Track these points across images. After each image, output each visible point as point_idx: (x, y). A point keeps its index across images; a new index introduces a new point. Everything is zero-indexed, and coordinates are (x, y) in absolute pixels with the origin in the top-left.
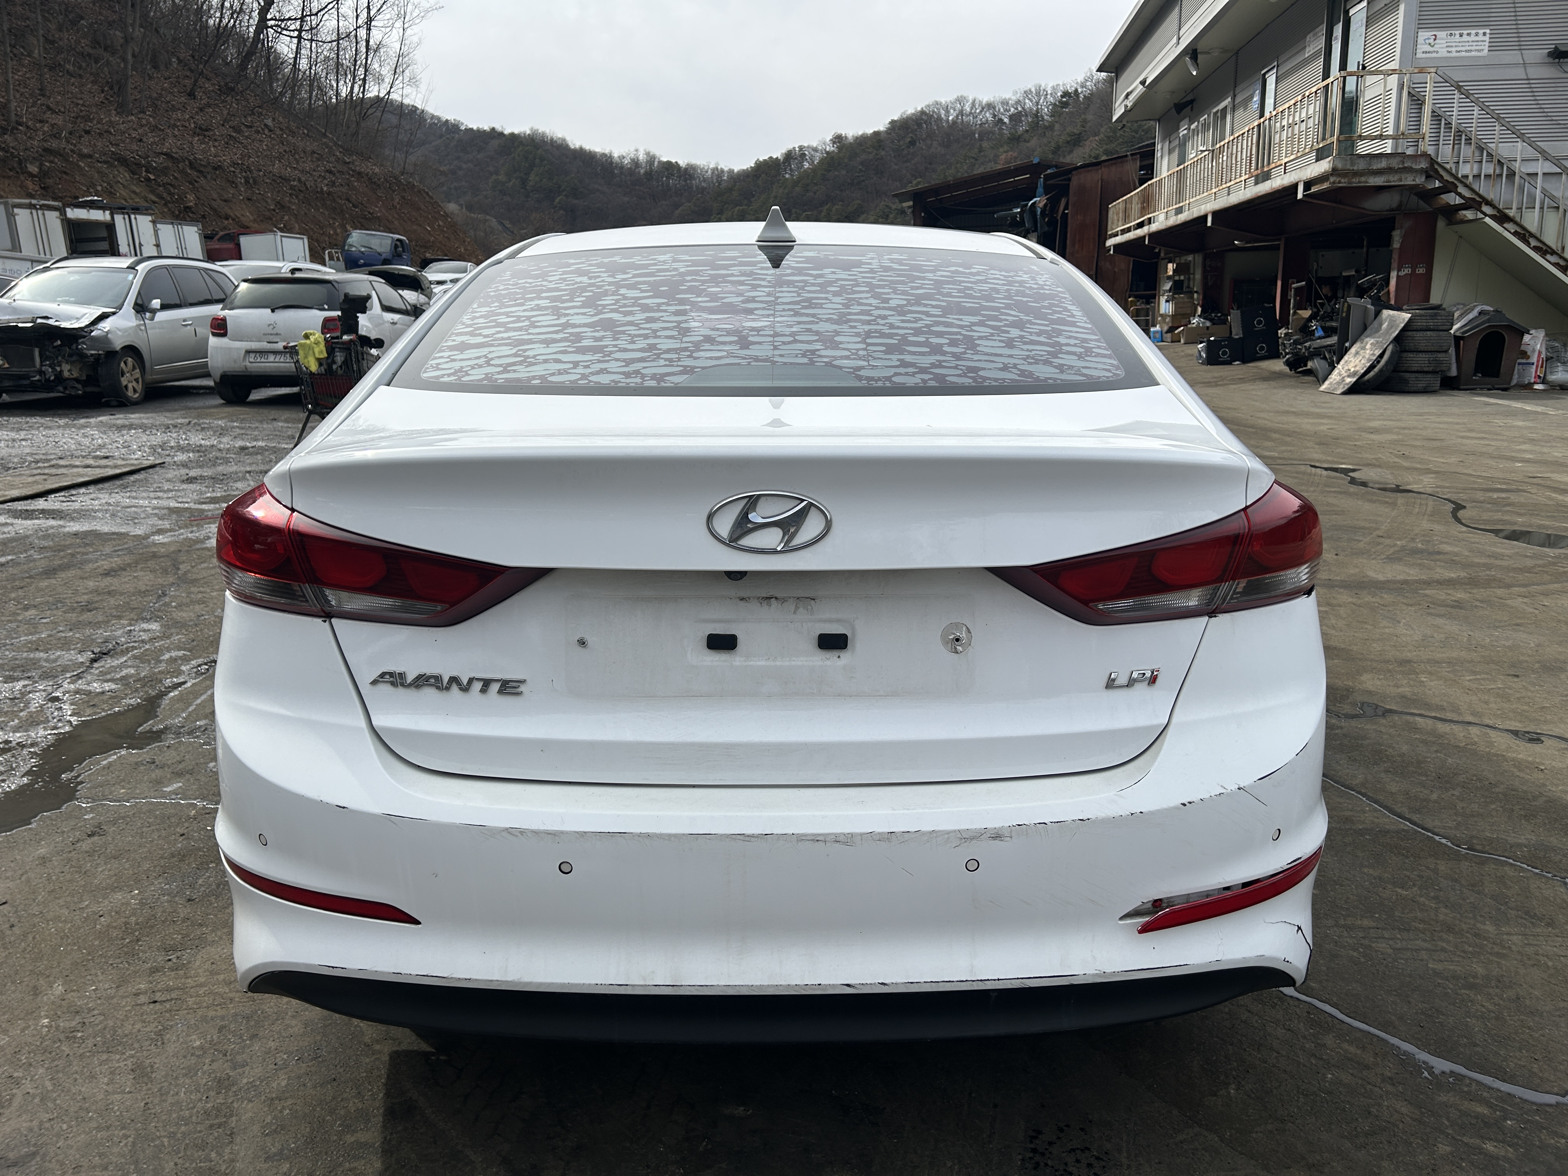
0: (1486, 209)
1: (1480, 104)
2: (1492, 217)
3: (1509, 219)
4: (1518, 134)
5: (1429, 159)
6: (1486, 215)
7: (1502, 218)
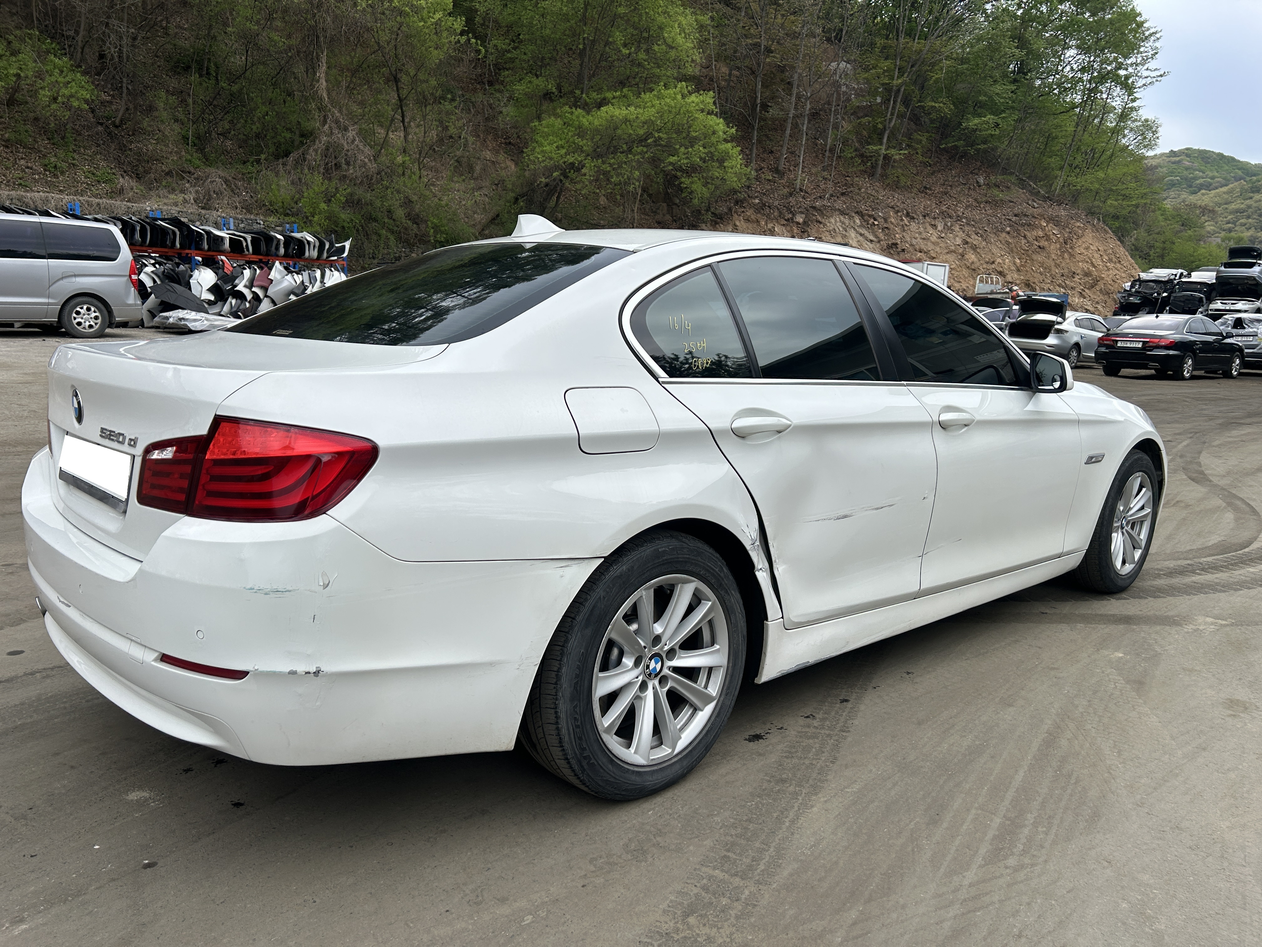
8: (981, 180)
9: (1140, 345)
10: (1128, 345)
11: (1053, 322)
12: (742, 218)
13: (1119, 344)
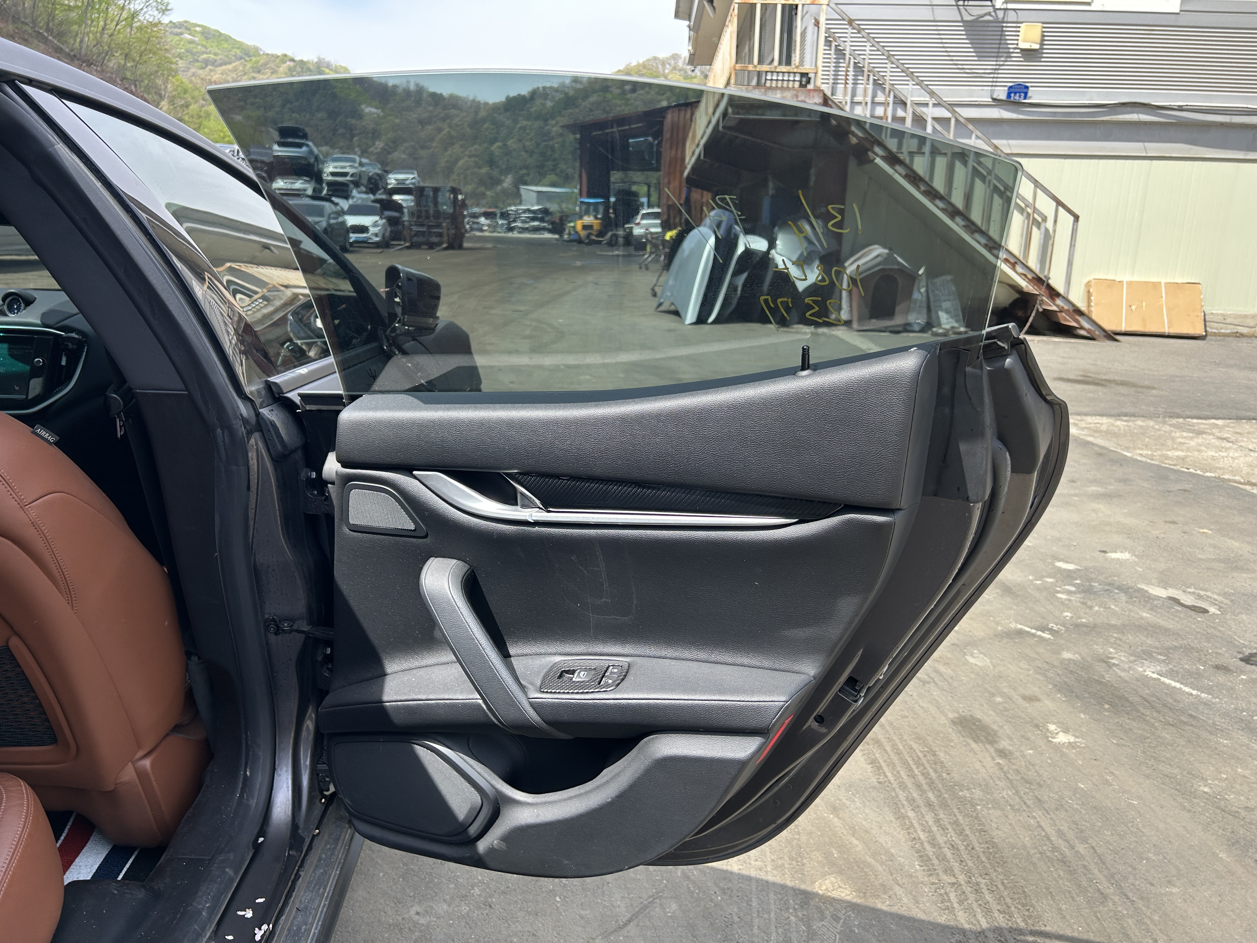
0: (877, 149)
1: (871, 40)
2: (883, 158)
3: (901, 162)
4: (908, 72)
5: (821, 95)
6: (877, 155)
7: (893, 159)
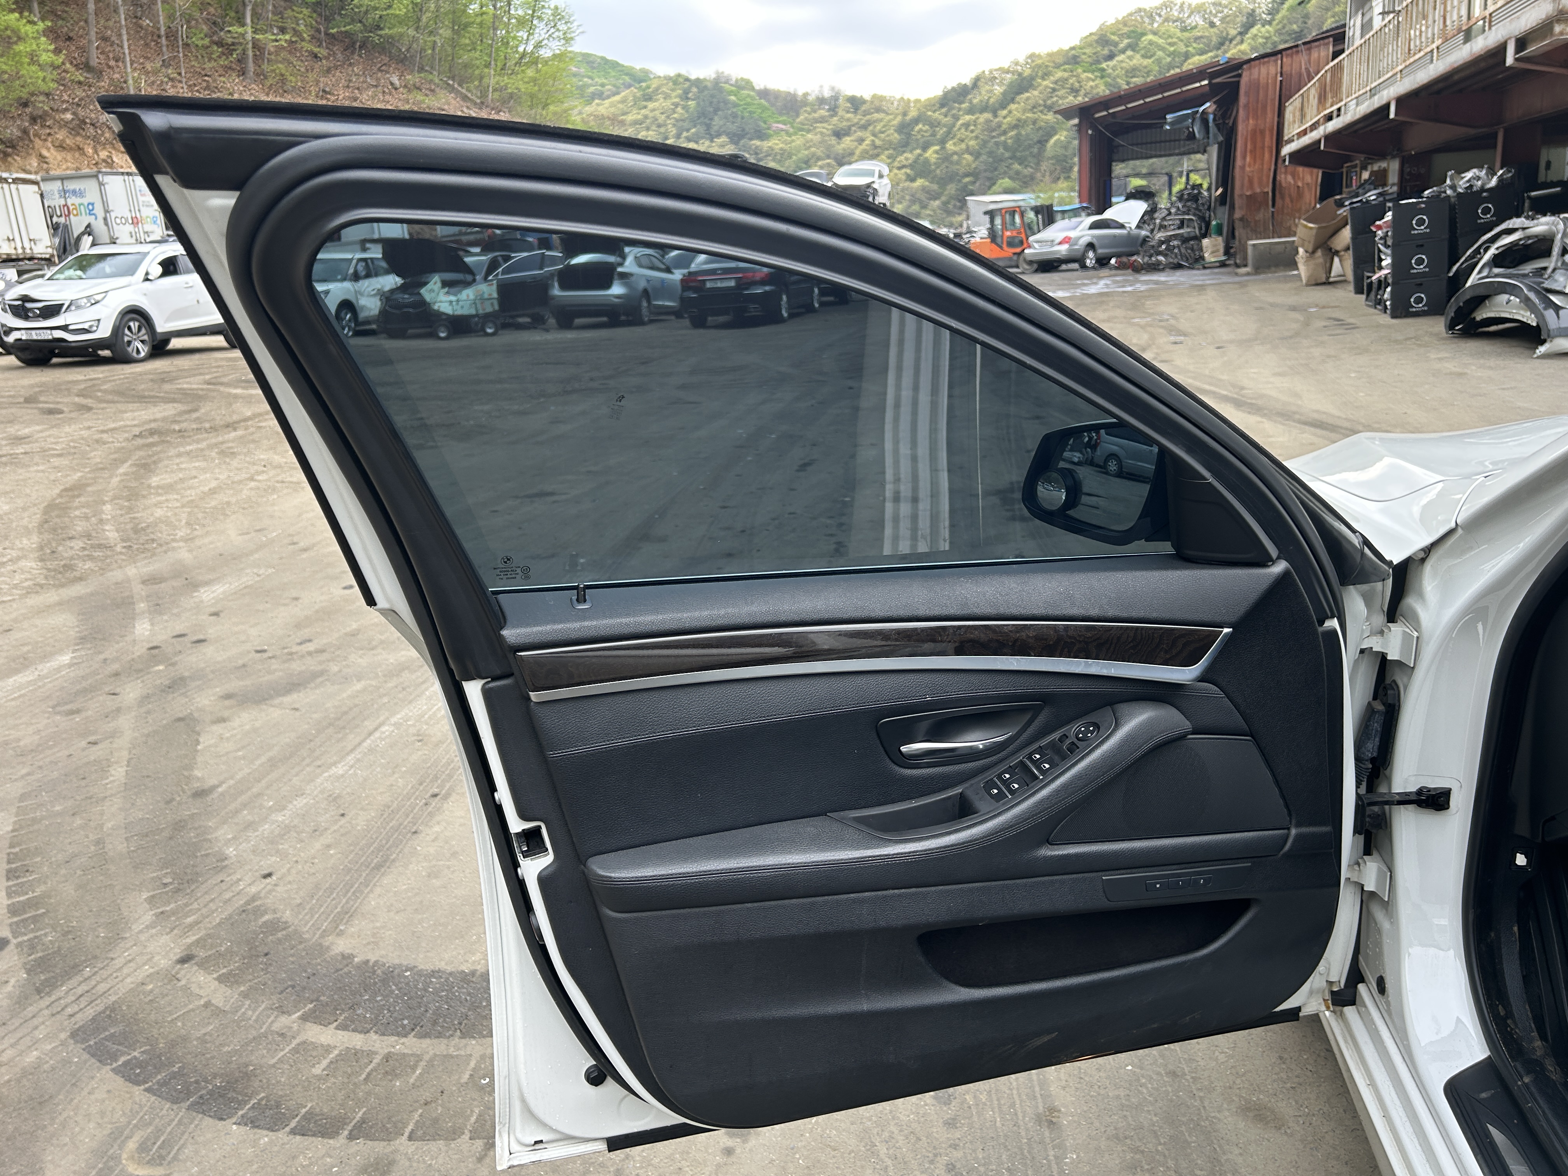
8: (395, 80)
9: (732, 283)
10: (719, 285)
11: (611, 264)
12: (50, 145)
13: (709, 285)
